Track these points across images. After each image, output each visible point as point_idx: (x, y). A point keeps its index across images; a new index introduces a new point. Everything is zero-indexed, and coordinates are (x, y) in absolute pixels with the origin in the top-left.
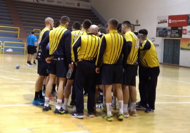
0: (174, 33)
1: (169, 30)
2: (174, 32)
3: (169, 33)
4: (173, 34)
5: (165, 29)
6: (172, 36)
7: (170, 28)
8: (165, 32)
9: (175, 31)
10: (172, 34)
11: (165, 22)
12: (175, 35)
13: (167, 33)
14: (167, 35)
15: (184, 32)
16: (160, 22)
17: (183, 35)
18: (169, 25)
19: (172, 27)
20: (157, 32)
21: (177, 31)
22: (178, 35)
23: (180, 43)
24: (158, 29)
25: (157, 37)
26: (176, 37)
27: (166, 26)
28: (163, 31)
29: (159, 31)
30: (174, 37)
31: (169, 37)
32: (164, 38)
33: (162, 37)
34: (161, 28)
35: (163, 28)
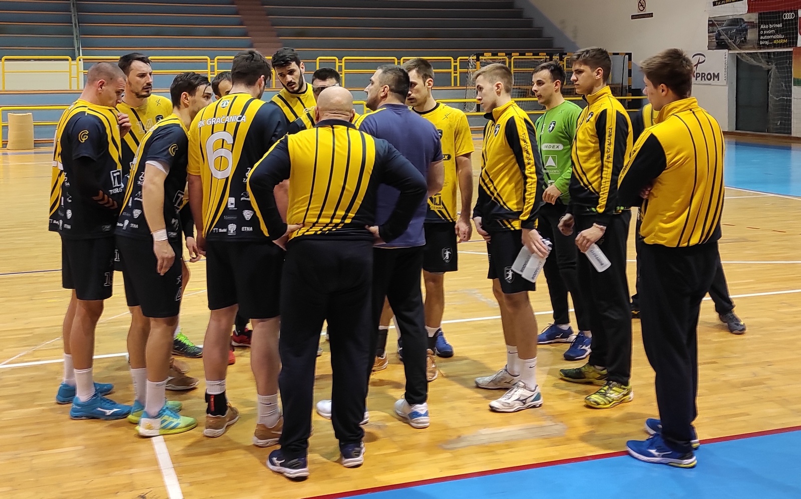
0: (766, 34)
1: (752, 25)
2: (768, 29)
3: (752, 35)
4: (765, 37)
5: (736, 22)
6: (761, 43)
7: (754, 17)
8: (737, 30)
9: (771, 26)
10: (763, 35)
12: (771, 40)
13: (747, 34)
14: (743, 43)
18: (752, 6)
19: (760, 14)
20: (711, 34)
21: (778, 26)
22: (783, 39)
23: (791, 63)
24: (715, 23)
25: (713, 50)
26: (775, 46)
27: (740, 12)
28: (731, 30)
29: (719, 29)
30: (769, 47)
31: (754, 48)
32: (737, 50)
33: (730, 49)
34: (723, 21)
35: (731, 17)
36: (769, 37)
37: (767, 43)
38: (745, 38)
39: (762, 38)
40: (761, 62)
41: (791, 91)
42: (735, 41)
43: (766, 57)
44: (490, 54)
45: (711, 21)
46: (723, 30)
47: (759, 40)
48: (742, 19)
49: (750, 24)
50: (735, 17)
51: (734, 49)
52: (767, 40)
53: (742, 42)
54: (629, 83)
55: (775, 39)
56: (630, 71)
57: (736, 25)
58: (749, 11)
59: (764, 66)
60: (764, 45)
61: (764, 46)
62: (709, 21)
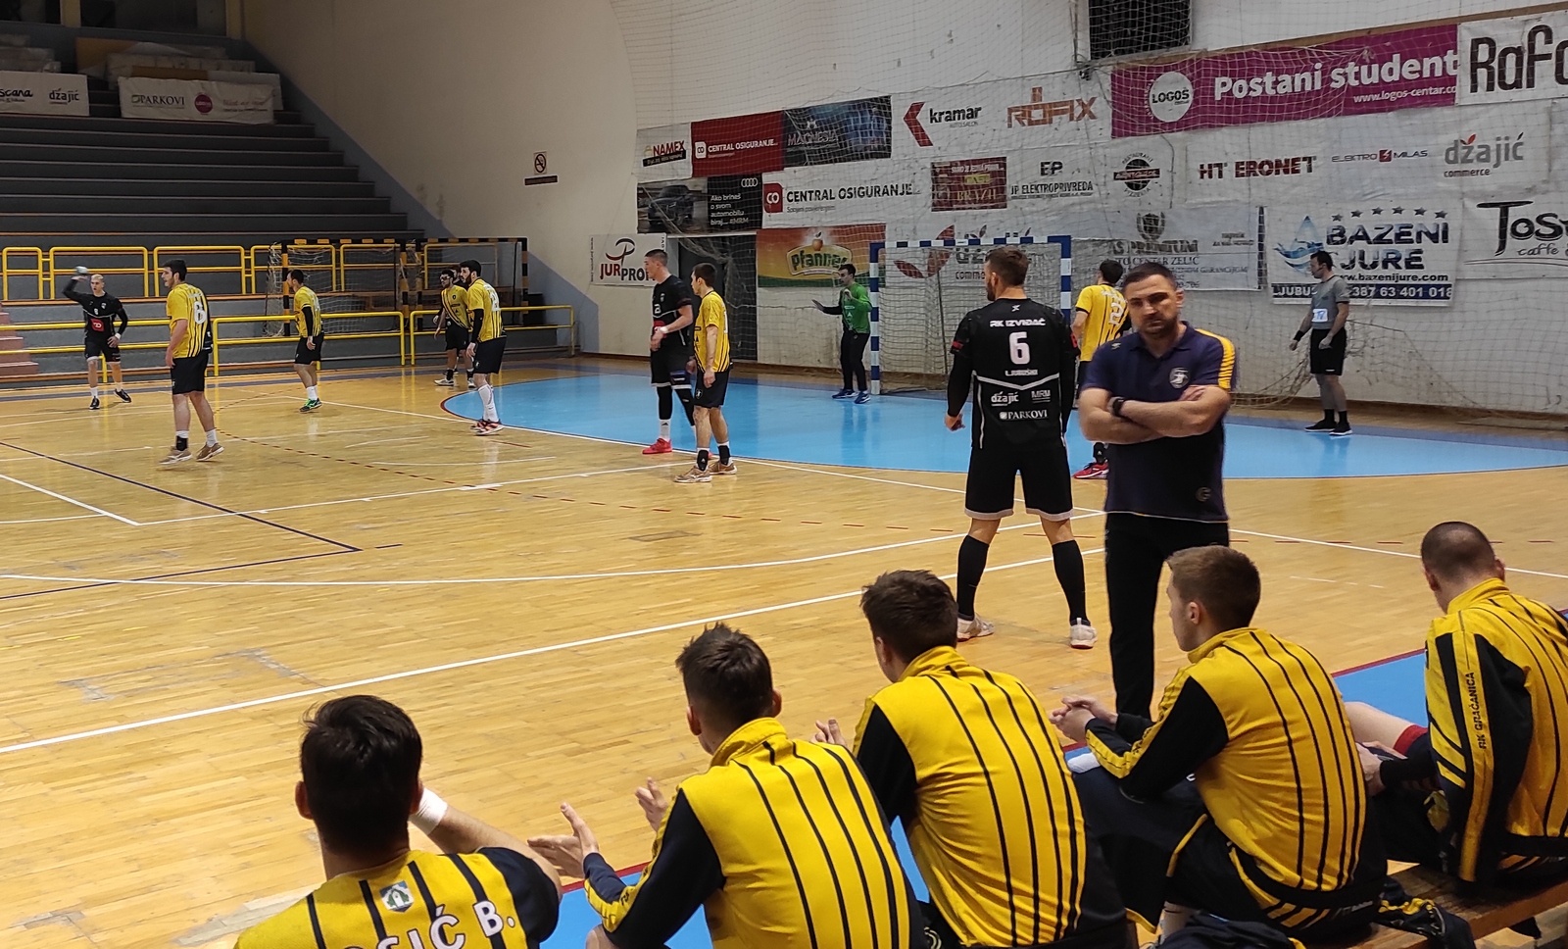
0: (720, 210)
1: (698, 194)
2: (723, 202)
3: (699, 211)
4: (719, 214)
5: (677, 190)
6: (713, 223)
7: (701, 184)
8: (678, 202)
9: (726, 198)
10: (715, 211)
11: (674, 154)
12: (727, 219)
13: (692, 208)
14: (687, 224)
15: (771, 198)
16: (650, 155)
17: (765, 214)
18: (699, 167)
19: (710, 179)
20: (641, 210)
21: (735, 197)
22: (742, 217)
23: (754, 253)
24: (647, 192)
25: (645, 233)
26: (732, 228)
27: (682, 175)
28: (671, 202)
29: (653, 201)
30: (722, 229)
31: (701, 231)
32: (679, 233)
33: (668, 233)
34: (661, 189)
35: (669, 184)
36: (724, 214)
37: (721, 223)
38: (690, 216)
39: (713, 215)
40: (712, 252)
41: (755, 295)
42: (676, 219)
43: (719, 245)
44: (305, 241)
45: (642, 189)
46: (658, 203)
47: (710, 218)
48: (684, 186)
49: (696, 194)
50: (675, 183)
51: (675, 233)
52: (719, 218)
53: (686, 221)
54: (524, 285)
55: (731, 217)
56: (525, 266)
57: (678, 196)
58: (694, 176)
59: (717, 257)
60: (717, 226)
61: (717, 228)
62: (638, 189)
